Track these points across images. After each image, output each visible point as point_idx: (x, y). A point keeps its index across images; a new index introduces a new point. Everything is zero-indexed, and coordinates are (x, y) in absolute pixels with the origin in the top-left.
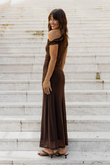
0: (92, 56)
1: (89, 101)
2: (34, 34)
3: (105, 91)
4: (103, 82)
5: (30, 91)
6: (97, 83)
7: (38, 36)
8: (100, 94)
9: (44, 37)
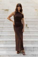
2: (5, 10)
3: (29, 30)
5: (3, 30)
6: (26, 27)
7: (6, 11)
8: (27, 31)
9: (9, 11)
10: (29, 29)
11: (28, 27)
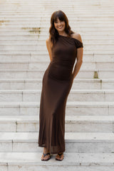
2: (31, 31)
3: (103, 90)
5: (26, 91)
6: (95, 82)
7: (35, 34)
8: (98, 93)
9: (41, 34)
10: (104, 85)
11: (101, 81)
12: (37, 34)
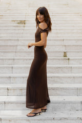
0: (61, 40)
1: (58, 73)
4: (69, 59)
6: (64, 59)
8: (66, 68)
9: (26, 25)
12: (23, 25)
